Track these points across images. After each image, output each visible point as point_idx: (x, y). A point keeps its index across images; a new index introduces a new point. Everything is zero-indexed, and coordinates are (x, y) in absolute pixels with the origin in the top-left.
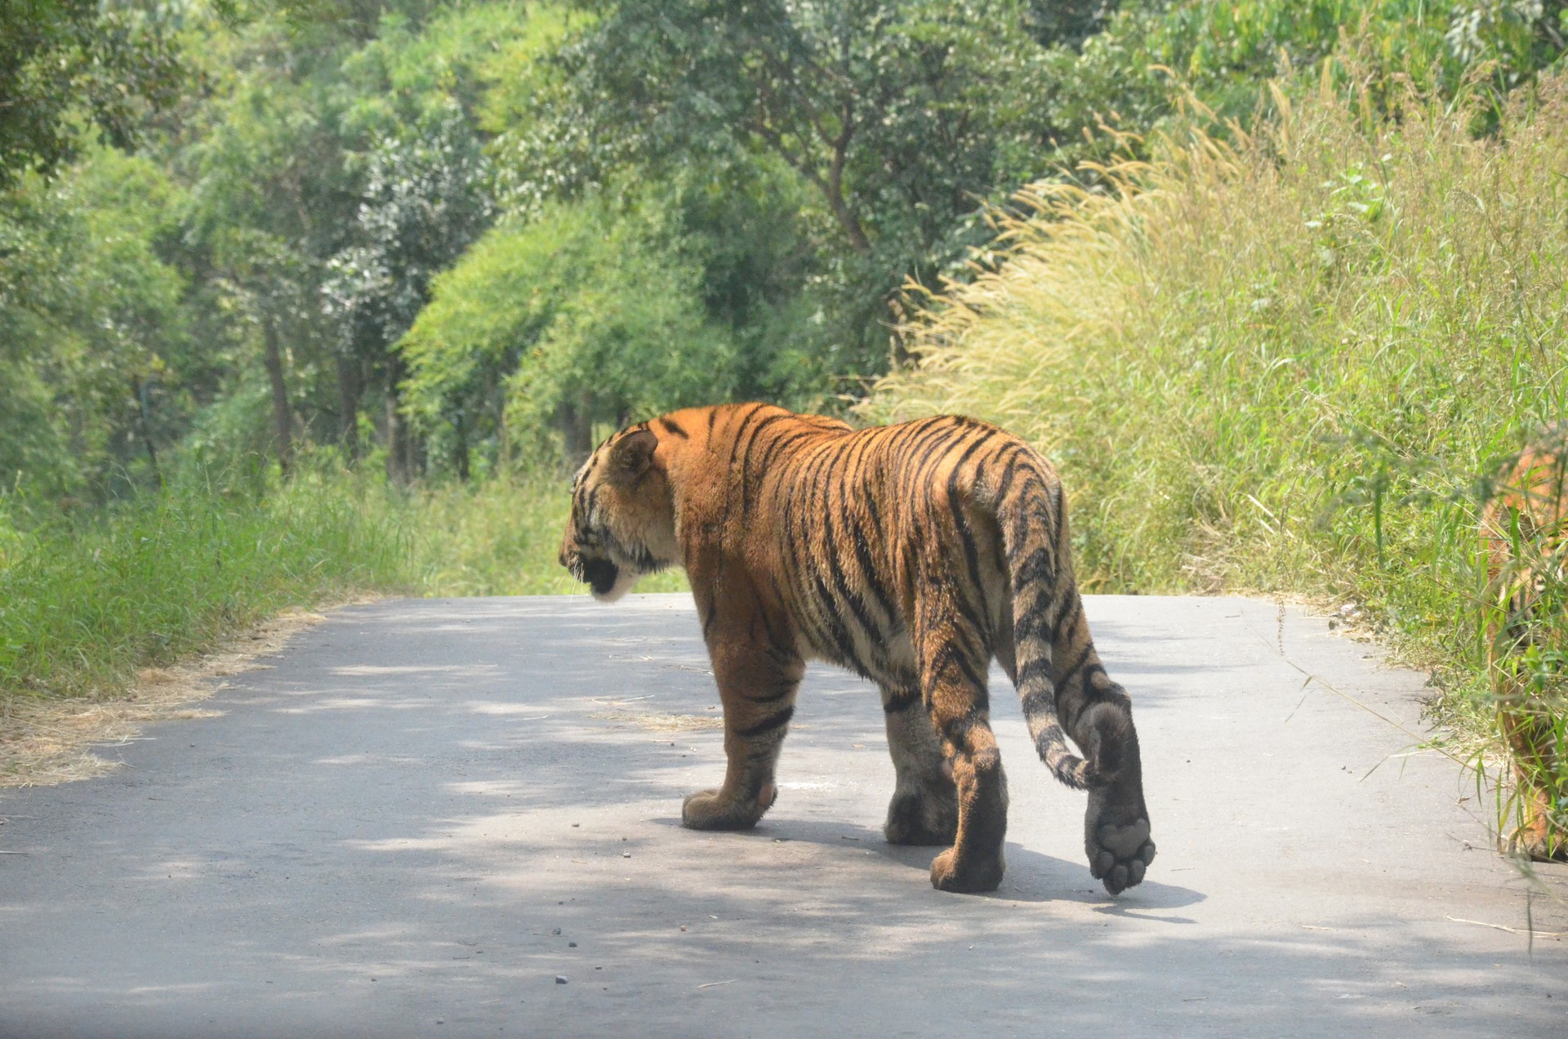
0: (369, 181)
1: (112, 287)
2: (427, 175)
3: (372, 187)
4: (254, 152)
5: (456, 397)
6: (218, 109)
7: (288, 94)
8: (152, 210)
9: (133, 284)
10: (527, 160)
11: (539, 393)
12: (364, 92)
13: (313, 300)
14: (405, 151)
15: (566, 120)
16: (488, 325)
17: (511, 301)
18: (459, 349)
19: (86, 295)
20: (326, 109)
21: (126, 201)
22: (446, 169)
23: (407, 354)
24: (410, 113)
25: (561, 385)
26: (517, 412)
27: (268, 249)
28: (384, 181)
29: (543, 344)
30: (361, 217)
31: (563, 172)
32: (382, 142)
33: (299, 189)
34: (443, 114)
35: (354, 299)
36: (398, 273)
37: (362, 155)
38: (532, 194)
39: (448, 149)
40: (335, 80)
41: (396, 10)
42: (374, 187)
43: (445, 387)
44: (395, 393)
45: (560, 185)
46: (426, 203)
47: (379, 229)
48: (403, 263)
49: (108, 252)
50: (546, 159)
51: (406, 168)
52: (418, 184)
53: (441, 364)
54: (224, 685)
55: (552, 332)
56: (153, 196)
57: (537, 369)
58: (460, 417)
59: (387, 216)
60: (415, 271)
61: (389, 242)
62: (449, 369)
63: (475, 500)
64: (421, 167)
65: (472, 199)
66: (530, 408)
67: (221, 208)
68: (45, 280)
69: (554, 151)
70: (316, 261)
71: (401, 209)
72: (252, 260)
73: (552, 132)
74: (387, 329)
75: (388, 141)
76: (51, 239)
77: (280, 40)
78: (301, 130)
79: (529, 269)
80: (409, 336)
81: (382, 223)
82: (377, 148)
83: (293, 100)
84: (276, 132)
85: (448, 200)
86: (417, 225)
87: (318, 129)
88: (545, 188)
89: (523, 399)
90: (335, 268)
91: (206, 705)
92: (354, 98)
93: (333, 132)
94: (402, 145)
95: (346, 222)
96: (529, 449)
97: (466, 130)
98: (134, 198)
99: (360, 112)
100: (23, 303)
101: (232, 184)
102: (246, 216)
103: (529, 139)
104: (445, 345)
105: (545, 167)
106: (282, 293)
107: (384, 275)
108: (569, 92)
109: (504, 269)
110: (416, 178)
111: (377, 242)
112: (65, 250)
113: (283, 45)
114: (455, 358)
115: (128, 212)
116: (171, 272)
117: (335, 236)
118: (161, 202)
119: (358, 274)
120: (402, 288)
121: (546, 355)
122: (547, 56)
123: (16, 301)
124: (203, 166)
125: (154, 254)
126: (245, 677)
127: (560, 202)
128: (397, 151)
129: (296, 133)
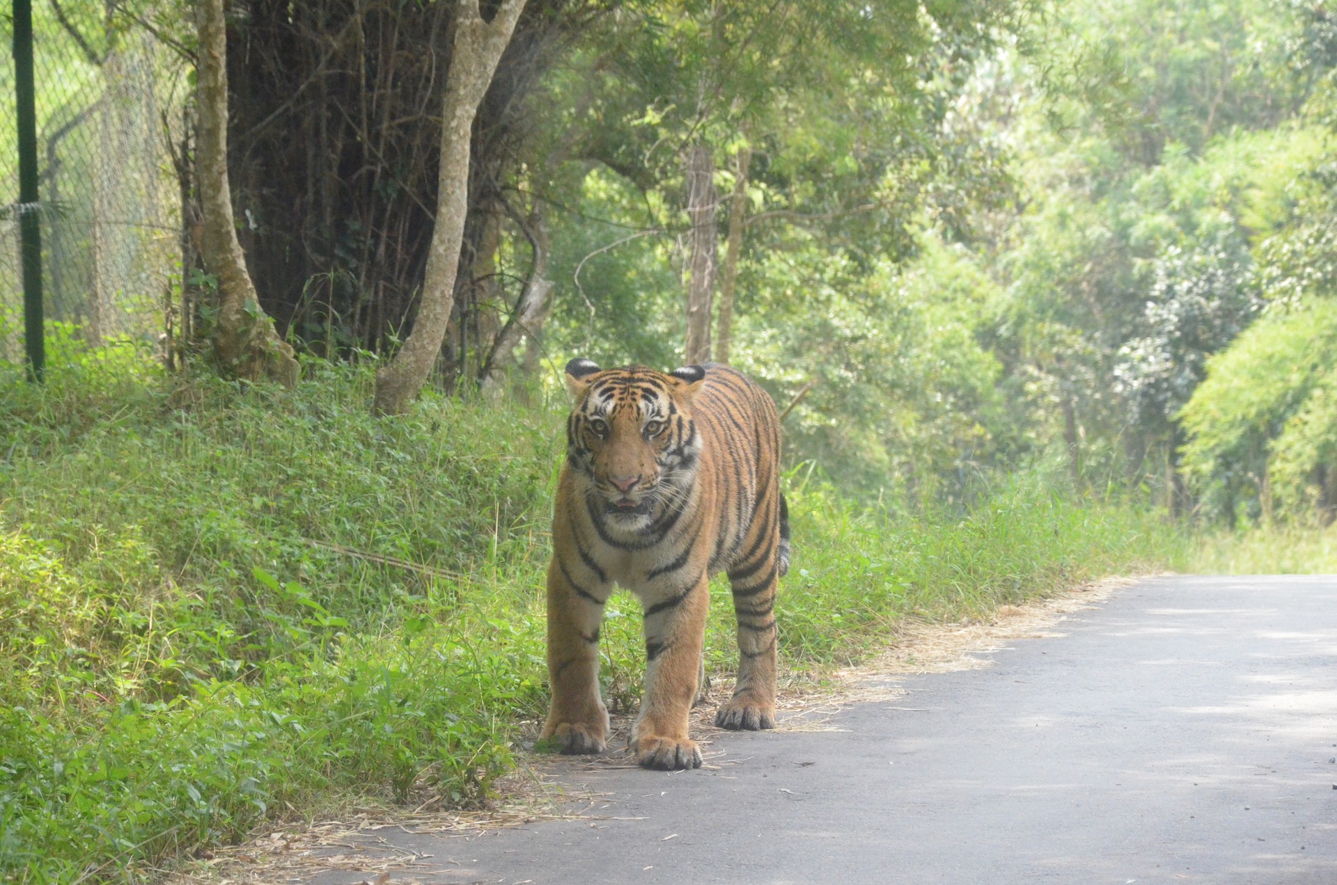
0: (1154, 283)
1: (942, 367)
2: (1204, 277)
3: (1157, 287)
4: (1058, 259)
5: (1227, 460)
6: (1028, 223)
7: (1086, 212)
8: (975, 306)
9: (958, 366)
10: (1289, 260)
11: (1299, 455)
12: (1150, 209)
13: (1105, 382)
14: (1185, 258)
15: (1323, 227)
16: (1255, 398)
17: (1275, 377)
18: (1230, 417)
19: (920, 374)
20: (1118, 223)
21: (954, 299)
22: (1220, 272)
23: (1184, 424)
24: (1189, 226)
25: (1318, 448)
26: (1280, 471)
27: (1069, 341)
28: (1168, 282)
29: (1302, 415)
30: (1148, 312)
31: (1321, 269)
32: (1166, 249)
33: (1095, 290)
34: (1217, 228)
35: (1140, 380)
36: (1178, 359)
37: (1148, 261)
38: (1293, 288)
39: (1222, 255)
40: (1126, 199)
41: (1178, 140)
42: (1159, 288)
43: (1218, 451)
44: (1174, 457)
45: (1318, 281)
46: (1202, 301)
47: (1163, 321)
48: (1181, 352)
49: (938, 340)
50: (1305, 259)
51: (1186, 271)
52: (1196, 284)
53: (1214, 431)
54: (1064, 618)
55: (1310, 405)
56: (975, 294)
57: (1297, 435)
58: (1228, 478)
59: (1169, 311)
60: (1192, 357)
61: (1170, 332)
62: (1221, 435)
63: (1242, 546)
64: (1199, 270)
65: (1242, 297)
66: (1291, 468)
67: (1030, 306)
68: (888, 361)
69: (1313, 252)
70: (1108, 351)
71: (1182, 305)
72: (1055, 350)
73: (1311, 236)
74: (1169, 405)
75: (1172, 248)
76: (894, 328)
77: (1081, 166)
78: (1098, 241)
79: (1290, 352)
80: (1186, 408)
81: (1165, 316)
82: (1163, 254)
83: (1092, 216)
84: (1076, 243)
85: (1221, 298)
86: (1195, 318)
87: (1111, 240)
88: (1305, 282)
89: (1285, 460)
90: (1125, 355)
91: (1051, 630)
92: (1141, 214)
93: (1123, 242)
94: (1183, 253)
95: (1134, 318)
96: (1290, 501)
97: (1238, 239)
98: (960, 296)
99: (1146, 226)
100: (869, 381)
101: (1039, 286)
102: (1051, 313)
103: (1292, 243)
104: (1218, 414)
105: (1305, 265)
106: (1080, 377)
107: (1167, 360)
108: (1326, 203)
109: (1269, 351)
110: (1194, 279)
111: (1159, 334)
112: (904, 337)
113: (1083, 171)
114: (1227, 426)
115: (955, 308)
116: (989, 356)
117: (1124, 330)
118: (981, 300)
119: (1144, 359)
120: (1181, 371)
121: (1305, 423)
122: (1308, 173)
123: (864, 378)
124: (1015, 270)
125: (975, 342)
126: (1079, 614)
127: (1318, 295)
128: (1179, 256)
129: (1093, 244)
